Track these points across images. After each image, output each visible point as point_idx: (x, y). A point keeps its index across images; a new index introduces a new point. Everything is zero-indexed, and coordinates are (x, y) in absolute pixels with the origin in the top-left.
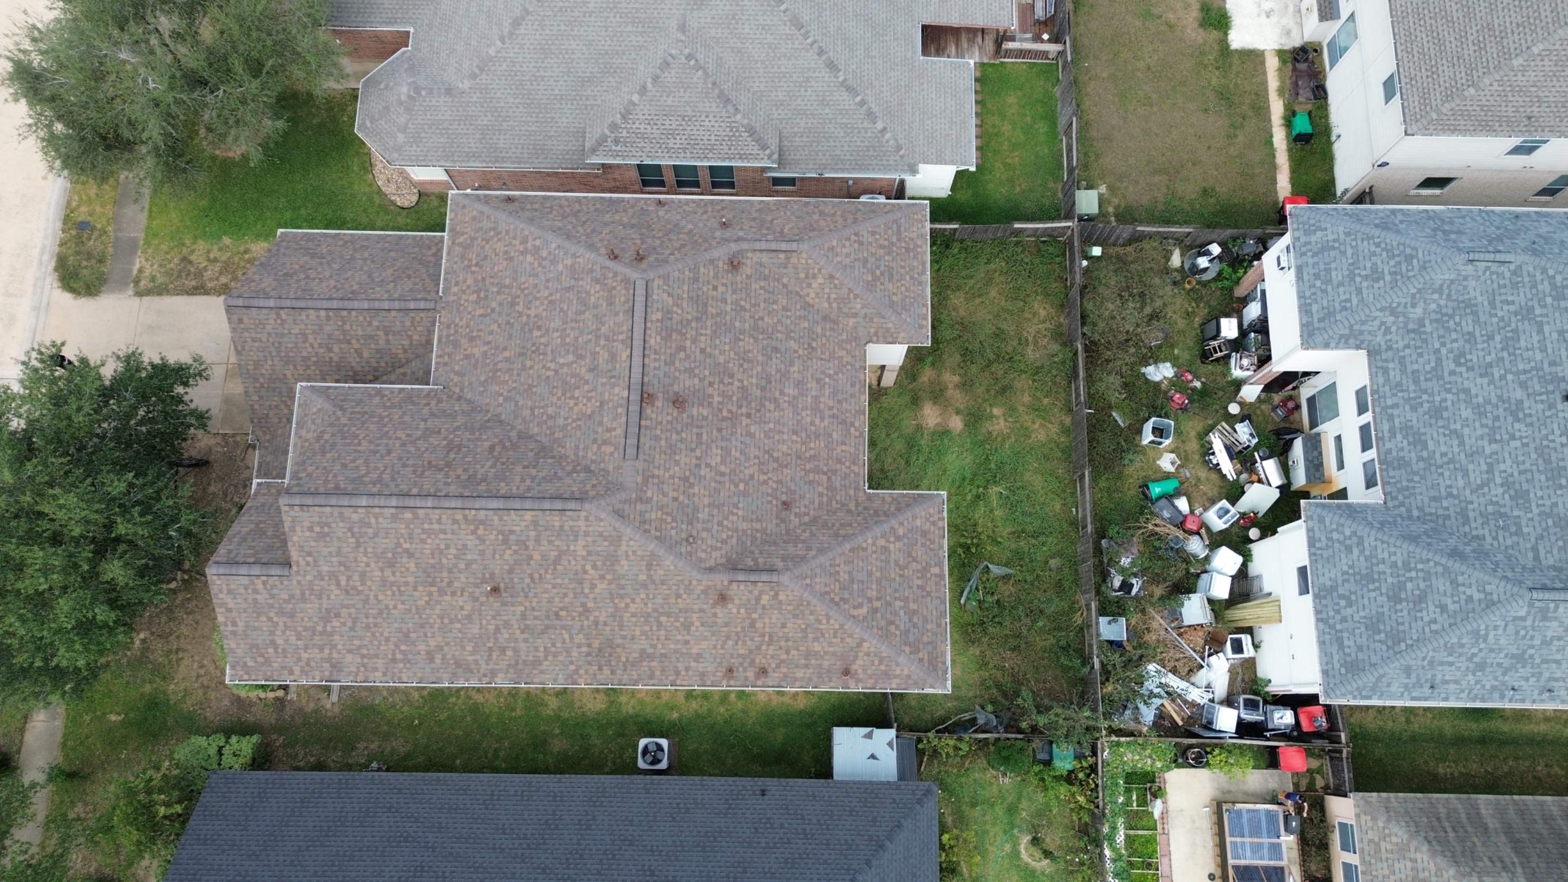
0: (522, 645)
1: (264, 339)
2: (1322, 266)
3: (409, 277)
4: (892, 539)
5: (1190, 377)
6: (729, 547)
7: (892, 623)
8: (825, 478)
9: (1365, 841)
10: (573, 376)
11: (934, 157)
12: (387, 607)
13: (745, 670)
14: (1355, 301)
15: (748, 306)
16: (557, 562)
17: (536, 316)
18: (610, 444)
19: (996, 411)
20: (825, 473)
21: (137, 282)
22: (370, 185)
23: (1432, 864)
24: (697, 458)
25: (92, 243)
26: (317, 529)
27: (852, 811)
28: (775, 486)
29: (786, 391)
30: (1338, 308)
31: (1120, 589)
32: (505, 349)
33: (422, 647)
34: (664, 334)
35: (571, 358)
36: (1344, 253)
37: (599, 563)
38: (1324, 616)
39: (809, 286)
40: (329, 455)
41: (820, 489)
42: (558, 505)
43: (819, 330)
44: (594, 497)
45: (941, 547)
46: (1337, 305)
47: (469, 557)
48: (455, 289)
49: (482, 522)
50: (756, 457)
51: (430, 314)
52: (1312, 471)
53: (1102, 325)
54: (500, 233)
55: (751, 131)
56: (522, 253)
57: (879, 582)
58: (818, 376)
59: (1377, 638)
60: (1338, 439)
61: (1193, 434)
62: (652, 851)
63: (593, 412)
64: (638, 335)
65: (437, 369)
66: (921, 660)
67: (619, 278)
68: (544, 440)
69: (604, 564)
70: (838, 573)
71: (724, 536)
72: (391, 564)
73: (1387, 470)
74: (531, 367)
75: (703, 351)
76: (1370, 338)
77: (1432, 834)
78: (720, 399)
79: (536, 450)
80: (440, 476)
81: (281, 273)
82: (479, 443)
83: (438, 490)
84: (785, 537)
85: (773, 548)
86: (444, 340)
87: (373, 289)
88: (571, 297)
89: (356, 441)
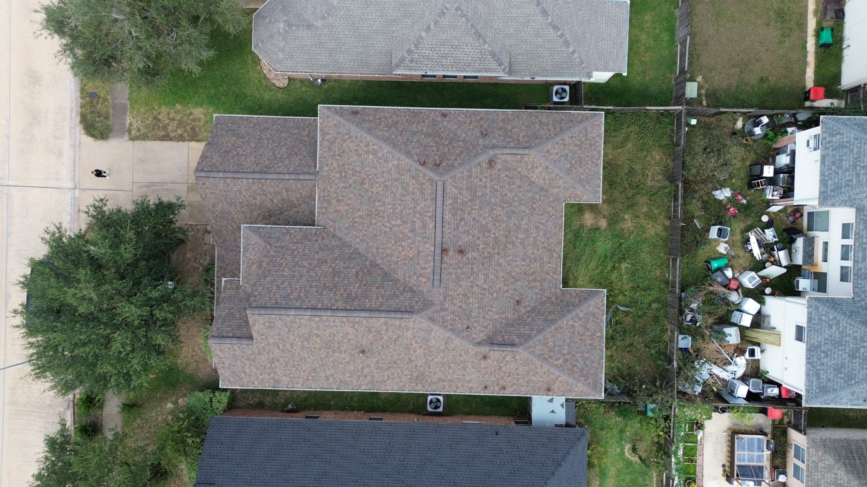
0: (376, 375)
1: (218, 193)
2: (837, 158)
3: (296, 154)
4: (577, 320)
5: (740, 198)
6: (488, 330)
7: (575, 366)
8: (539, 284)
9: (810, 461)
10: (401, 233)
11: (602, 67)
12: (304, 358)
13: (494, 387)
14: (854, 181)
15: (498, 188)
16: (395, 340)
17: (377, 193)
18: (424, 277)
19: (626, 217)
20: (539, 281)
21: (129, 131)
22: (260, 73)
23: (846, 477)
24: (472, 282)
25: (99, 106)
26: (267, 324)
27: (543, 444)
28: (512, 292)
29: (519, 236)
30: (844, 185)
31: (690, 321)
32: (359, 210)
33: (323, 374)
34: (453, 212)
35: (399, 222)
36: (852, 151)
37: (419, 341)
38: (811, 361)
39: (533, 172)
40: (268, 279)
41: (536, 290)
42: (399, 316)
43: (537, 197)
44: (418, 311)
45: (602, 321)
46: (843, 182)
47: (349, 337)
48: (326, 168)
49: (357, 323)
50: (503, 277)
51: (312, 182)
52: (807, 258)
53: (694, 171)
54: (351, 137)
55: (493, 54)
56: (366, 153)
57: (569, 345)
58: (537, 224)
59: (839, 376)
60: (826, 243)
61: (738, 230)
62: (441, 465)
63: (414, 256)
64: (439, 215)
65: (319, 216)
66: (589, 384)
67: (427, 178)
68: (385, 268)
69: (422, 341)
70: (548, 343)
71: (486, 324)
72: (307, 340)
73: (857, 279)
74: (375, 224)
75: (474, 219)
76: (859, 202)
77: (847, 461)
78: (483, 246)
79: (382, 276)
80: (332, 295)
81: (222, 151)
82: (350, 270)
83: (332, 305)
84: (518, 321)
85: (512, 329)
86: (322, 199)
87: (277, 164)
88: (398, 185)
89: (282, 268)
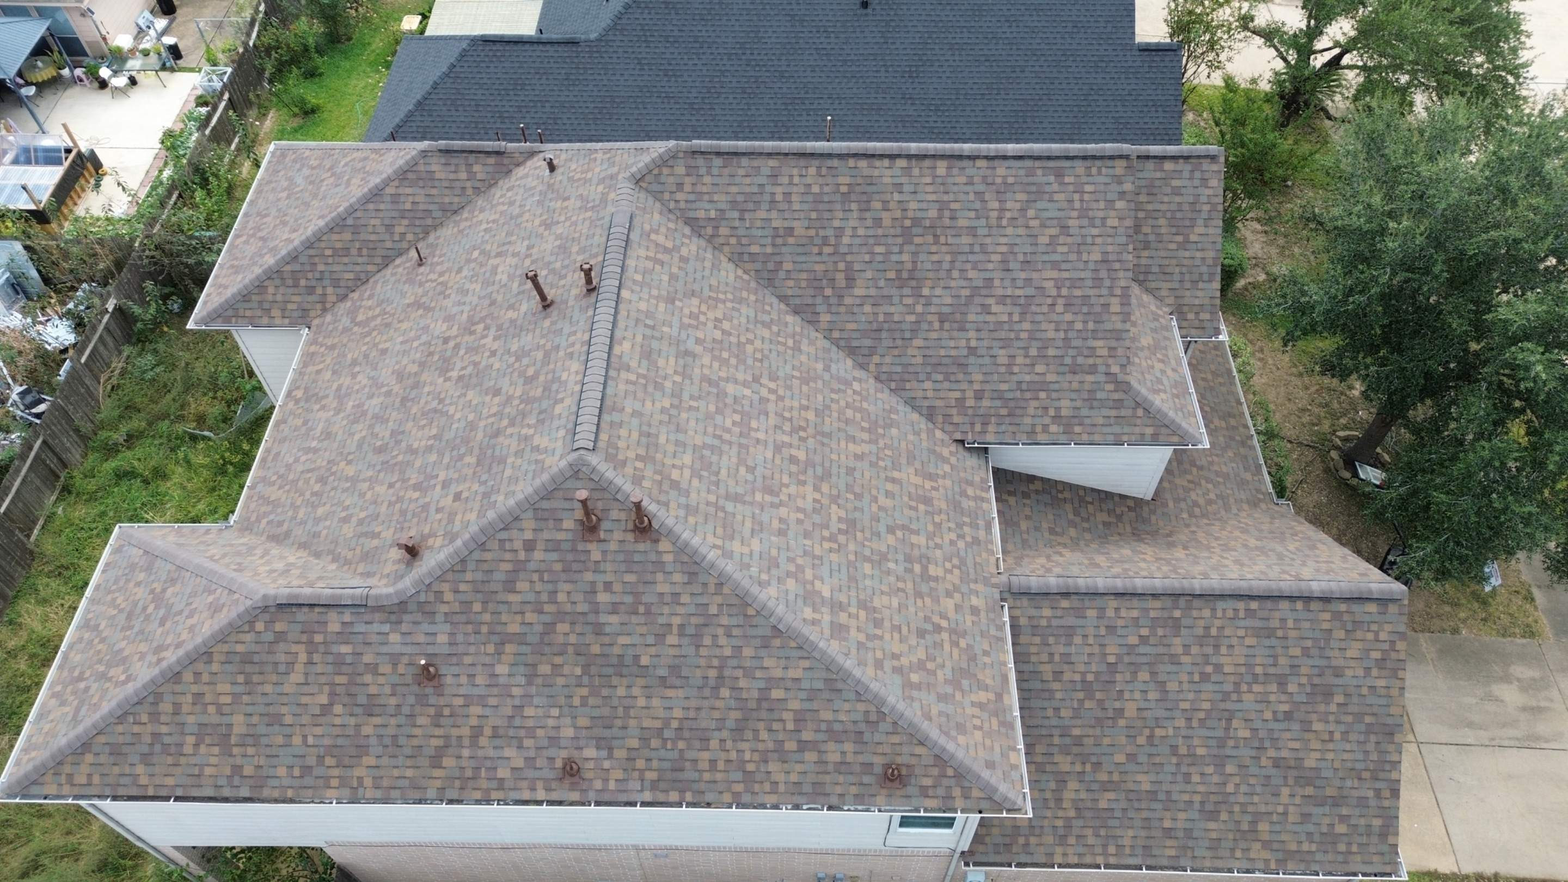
4: (281, 244)
8: (359, 318)
10: (723, 361)
15: (409, 494)
17: (802, 483)
20: (357, 324)
28: (431, 276)
29: (381, 400)
32: (858, 457)
34: (555, 386)
35: (730, 389)
40: (1096, 256)
41: (369, 303)
43: (301, 513)
48: (977, 602)
50: (447, 297)
54: (898, 670)
56: (842, 607)
57: (315, 196)
58: (324, 444)
63: (686, 297)
64: (597, 373)
67: (629, 470)
68: (775, 301)
71: (509, 194)
74: (805, 408)
75: (497, 393)
79: (782, 274)
80: (913, 205)
81: (1339, 699)
82: (873, 292)
83: (907, 171)
84: (429, 222)
85: (447, 200)
86: (981, 523)
87: (1144, 640)
88: (731, 483)
89: (1064, 292)
